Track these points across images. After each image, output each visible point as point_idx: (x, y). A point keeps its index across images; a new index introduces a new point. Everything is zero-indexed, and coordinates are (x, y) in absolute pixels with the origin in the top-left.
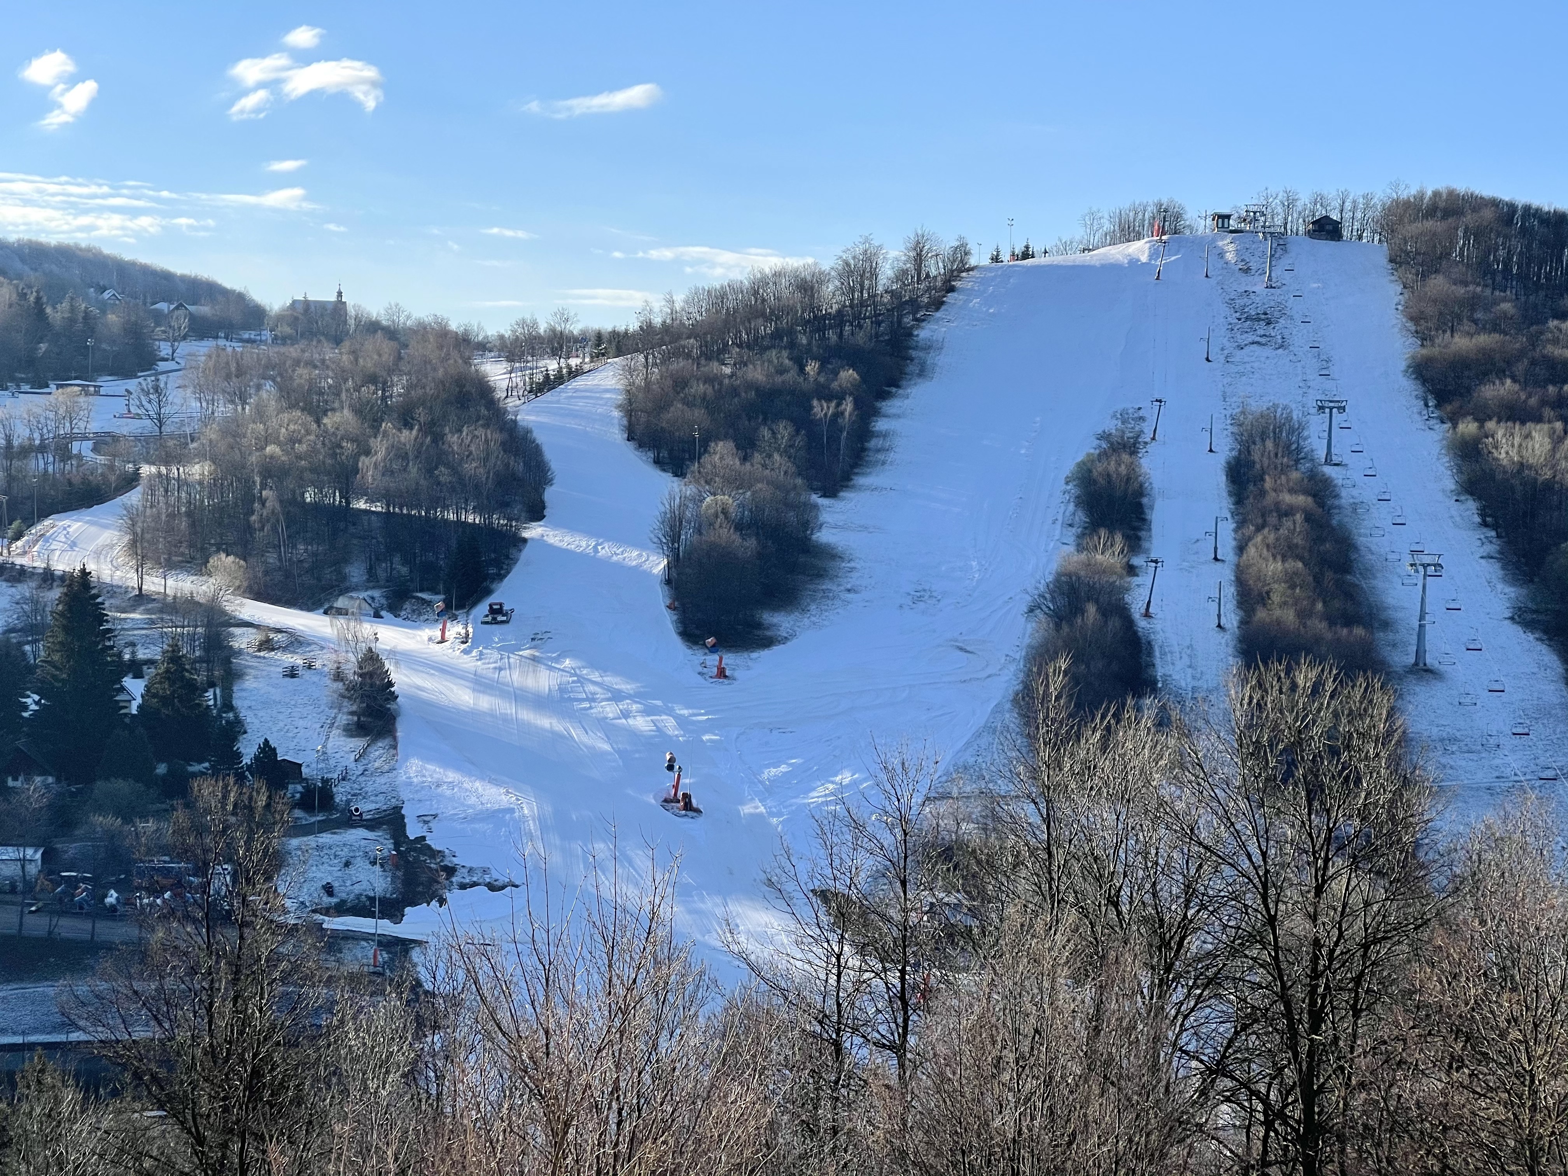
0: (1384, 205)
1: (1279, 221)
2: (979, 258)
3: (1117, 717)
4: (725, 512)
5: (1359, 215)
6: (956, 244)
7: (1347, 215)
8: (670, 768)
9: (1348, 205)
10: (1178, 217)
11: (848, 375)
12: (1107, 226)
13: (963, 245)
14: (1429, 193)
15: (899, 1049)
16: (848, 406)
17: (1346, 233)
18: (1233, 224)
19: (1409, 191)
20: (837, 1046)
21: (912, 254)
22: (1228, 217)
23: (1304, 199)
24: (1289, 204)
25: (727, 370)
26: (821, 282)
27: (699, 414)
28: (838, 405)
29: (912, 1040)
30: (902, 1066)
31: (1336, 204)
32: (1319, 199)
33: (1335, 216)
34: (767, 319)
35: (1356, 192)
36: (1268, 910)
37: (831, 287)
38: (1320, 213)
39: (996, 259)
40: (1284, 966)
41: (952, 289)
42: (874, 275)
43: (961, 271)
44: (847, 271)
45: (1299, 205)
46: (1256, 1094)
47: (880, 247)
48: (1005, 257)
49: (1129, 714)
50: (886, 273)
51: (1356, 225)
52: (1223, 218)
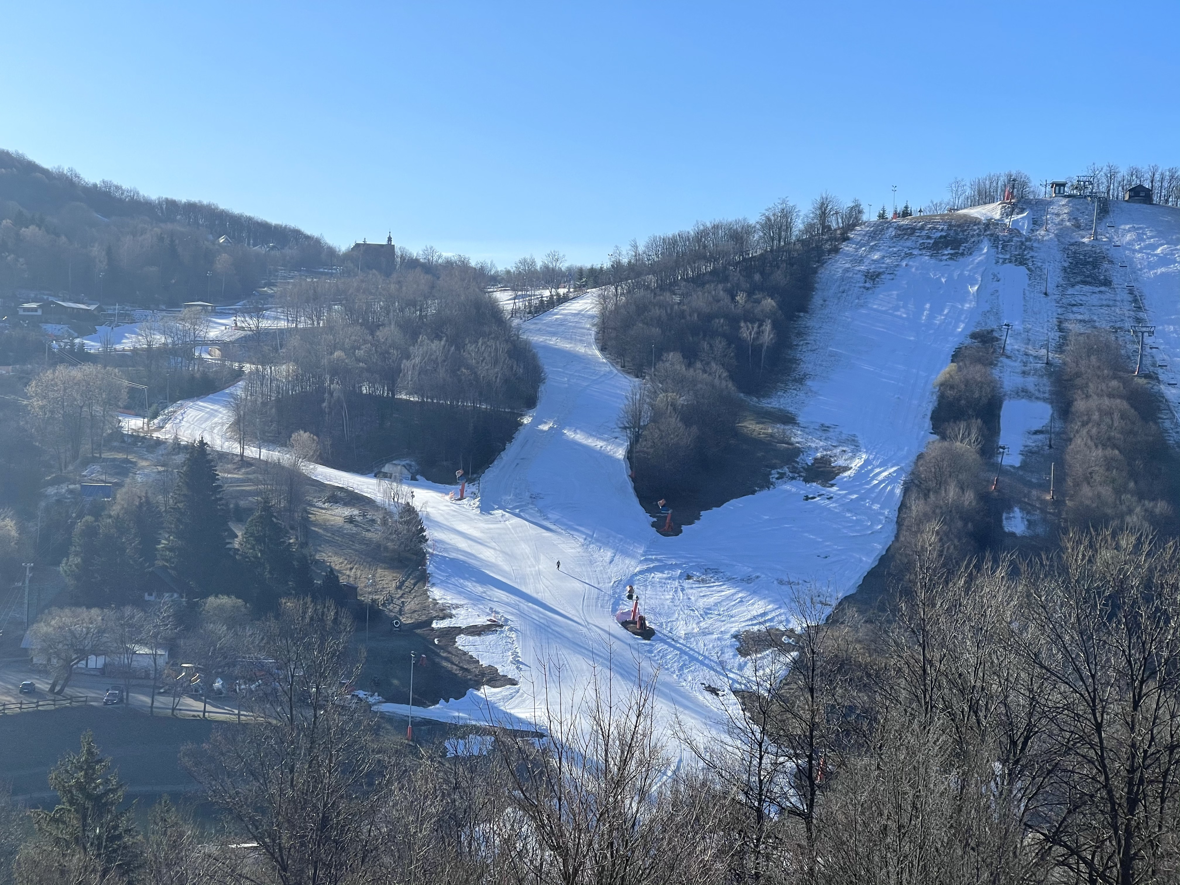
1: (1103, 188)
2: (870, 216)
3: (978, 567)
4: (673, 405)
5: (1166, 184)
6: (852, 205)
7: (1157, 185)
8: (630, 597)
9: (1157, 177)
10: (1024, 185)
11: (769, 303)
12: (968, 192)
13: (858, 206)
15: (807, 818)
16: (767, 327)
17: (1155, 199)
18: (1067, 190)
20: (759, 812)
21: (818, 212)
22: (1064, 185)
23: (1123, 172)
24: (1111, 176)
25: (677, 299)
26: (748, 233)
27: (655, 331)
28: (760, 326)
29: (817, 810)
30: (809, 830)
31: (1148, 176)
32: (1135, 172)
33: (1147, 185)
34: (708, 260)
35: (1164, 167)
36: (1095, 719)
37: (756, 237)
38: (1136, 182)
39: (882, 216)
40: (1107, 761)
41: (848, 238)
42: (789, 227)
43: (854, 225)
44: (768, 225)
45: (1119, 177)
46: (1083, 859)
47: (794, 206)
48: (889, 215)
49: (987, 565)
50: (799, 225)
51: (1164, 192)
52: (1059, 186)
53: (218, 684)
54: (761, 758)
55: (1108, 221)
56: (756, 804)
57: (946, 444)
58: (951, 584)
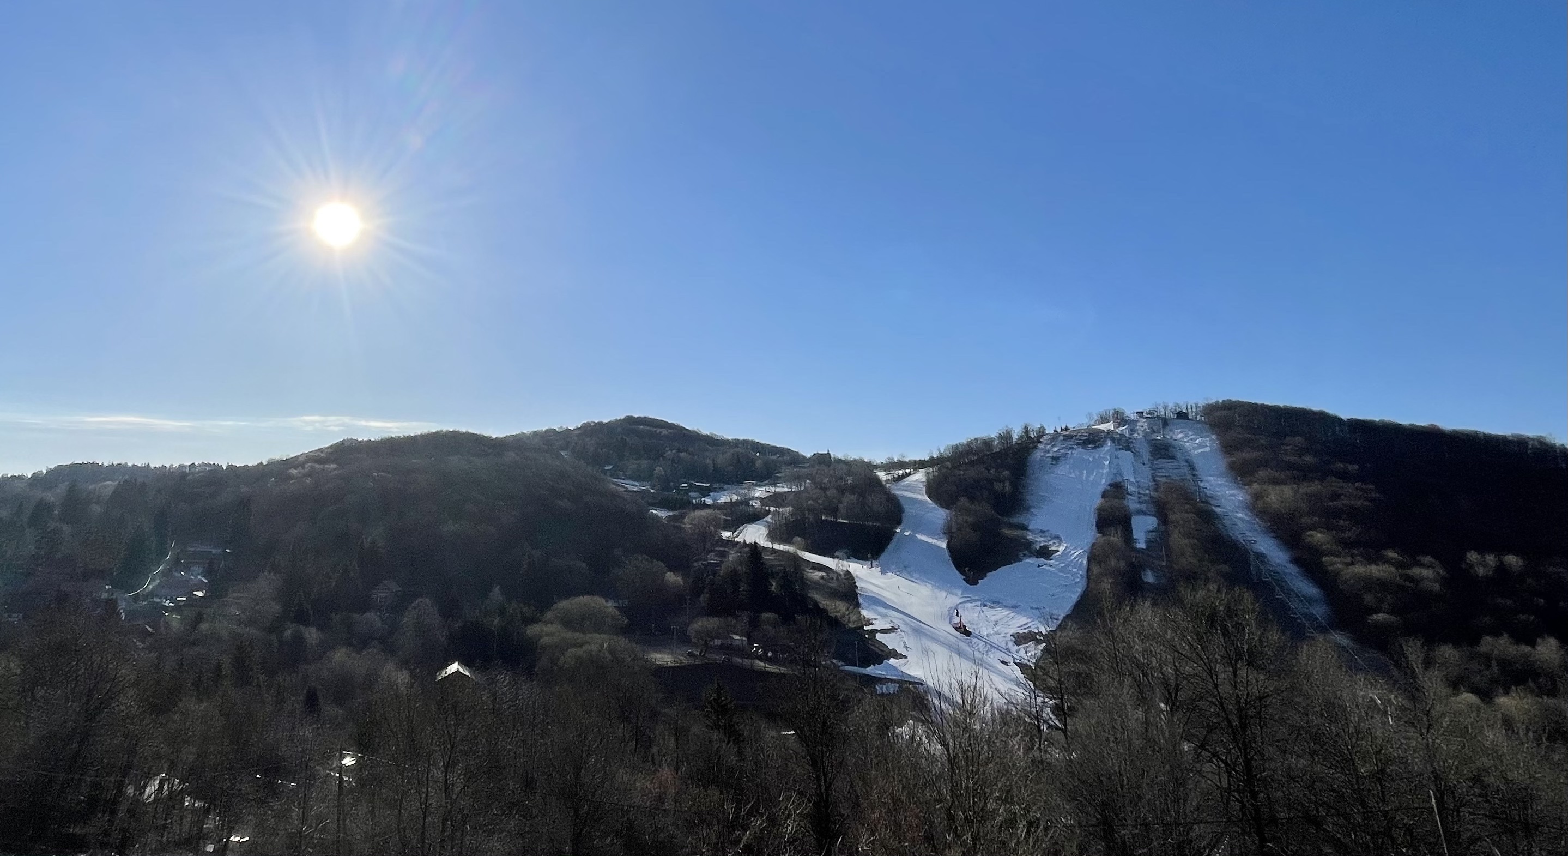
0: (1203, 406)
1: (1163, 413)
2: (1049, 431)
3: (1135, 601)
4: (966, 522)
5: (1194, 410)
6: (1040, 426)
7: (1190, 410)
8: (957, 615)
9: (1189, 407)
10: (1123, 413)
11: (1006, 473)
12: (1096, 418)
13: (1042, 427)
14: (1221, 401)
16: (1007, 484)
17: (1190, 417)
18: (1145, 415)
19: (1212, 401)
21: (1024, 430)
22: (1143, 412)
23: (1171, 405)
24: (1165, 408)
25: (962, 473)
26: (992, 441)
27: (954, 488)
28: (1004, 483)
31: (1185, 406)
32: (1177, 405)
33: (1185, 411)
34: (975, 454)
35: (1191, 402)
37: (996, 443)
38: (1178, 410)
39: (1055, 431)
41: (1040, 442)
42: (1011, 437)
43: (1043, 435)
44: (1001, 437)
45: (1170, 408)
47: (1012, 428)
48: (1059, 430)
49: (1140, 600)
50: (1015, 437)
51: (1194, 414)
52: (1140, 413)
53: (770, 654)
54: (1036, 699)
55: (1168, 428)
56: (1036, 723)
57: (1105, 538)
58: (1122, 610)
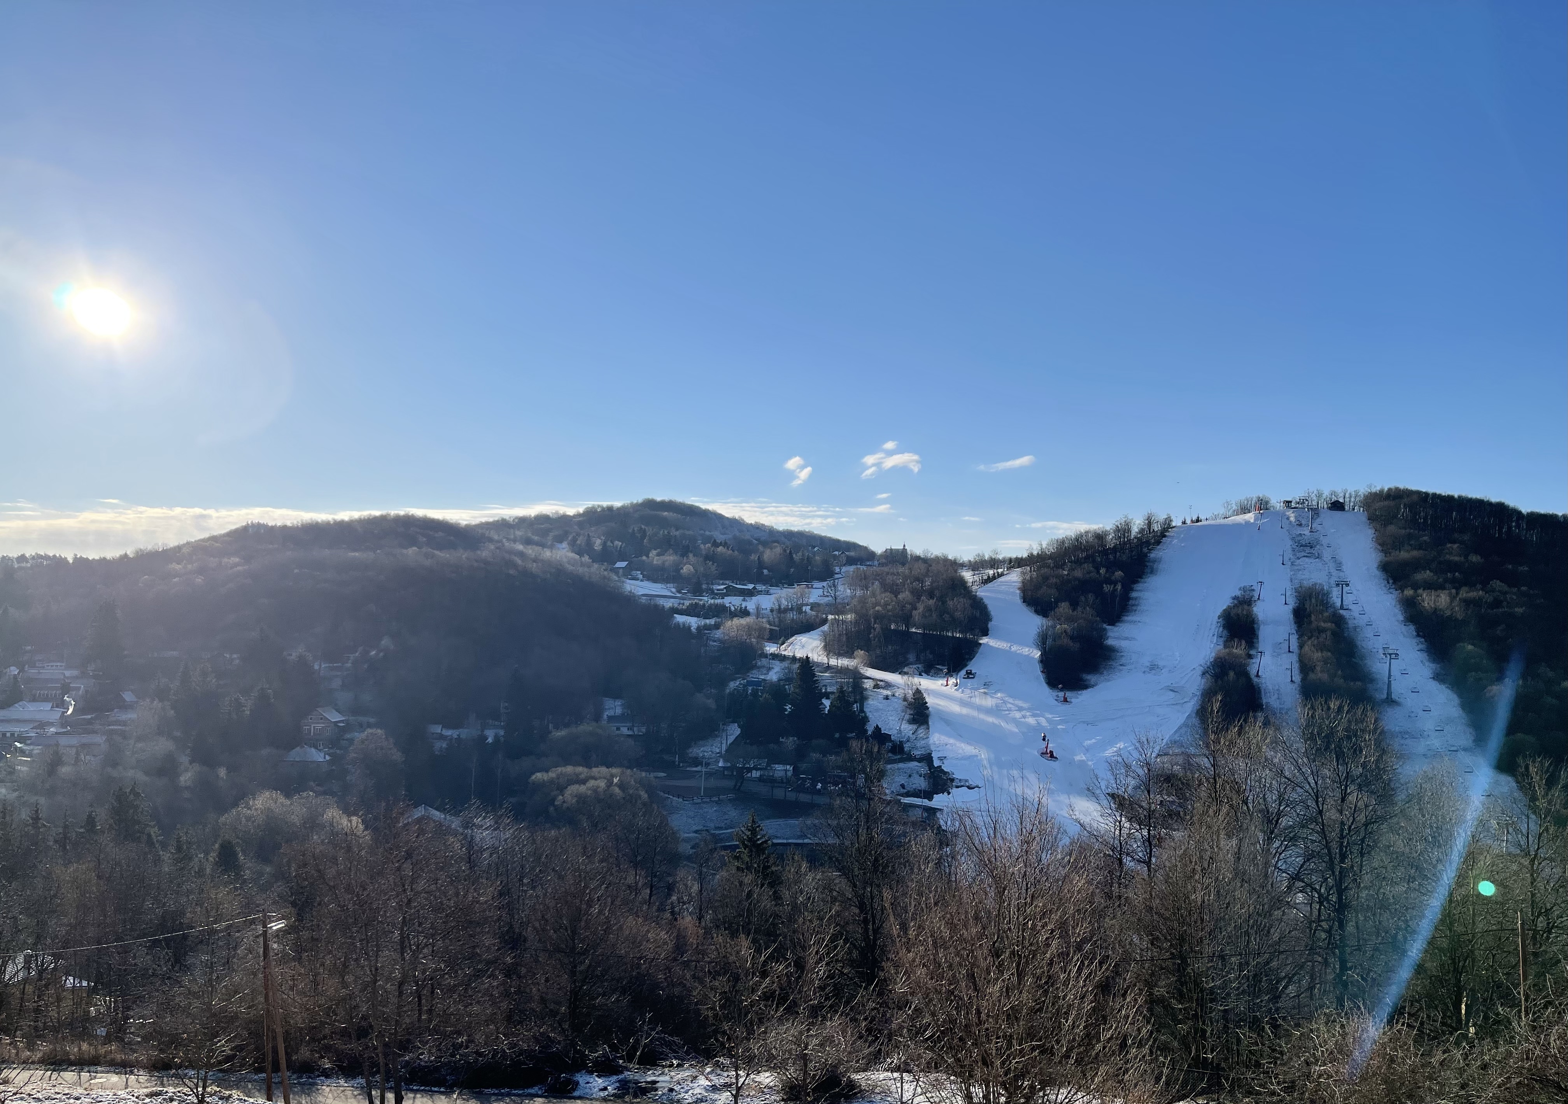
0: (1364, 495)
1: (1315, 503)
2: (1177, 522)
3: (1245, 721)
4: (1065, 631)
5: (1353, 499)
6: (1166, 517)
7: (1347, 500)
8: (1044, 740)
9: (1347, 495)
10: (1267, 503)
11: (1119, 574)
12: (1235, 507)
13: (1169, 517)
14: (1386, 489)
15: (1148, 863)
16: (1119, 587)
17: (1347, 508)
18: (1293, 505)
19: (1376, 488)
20: (1120, 861)
21: (1146, 522)
22: (1291, 502)
23: (1326, 493)
24: (1319, 496)
25: (1066, 573)
26: (1106, 535)
27: (1053, 591)
28: (1115, 586)
29: (1153, 860)
30: (1149, 870)
31: (1342, 495)
32: (1333, 493)
33: (1341, 500)
34: (1083, 551)
35: (1351, 489)
36: (1318, 807)
37: (1111, 537)
38: (1334, 499)
39: (1184, 523)
40: (1327, 833)
41: (1165, 536)
42: (1129, 531)
43: (1168, 528)
44: (1117, 530)
45: (1324, 496)
46: (1315, 889)
47: (1132, 519)
48: (1188, 521)
49: (1251, 720)
50: (1135, 530)
51: (1352, 504)
52: (1288, 503)
54: (1121, 830)
55: (1318, 521)
56: (1118, 856)
57: (1226, 650)
58: (1229, 732)
